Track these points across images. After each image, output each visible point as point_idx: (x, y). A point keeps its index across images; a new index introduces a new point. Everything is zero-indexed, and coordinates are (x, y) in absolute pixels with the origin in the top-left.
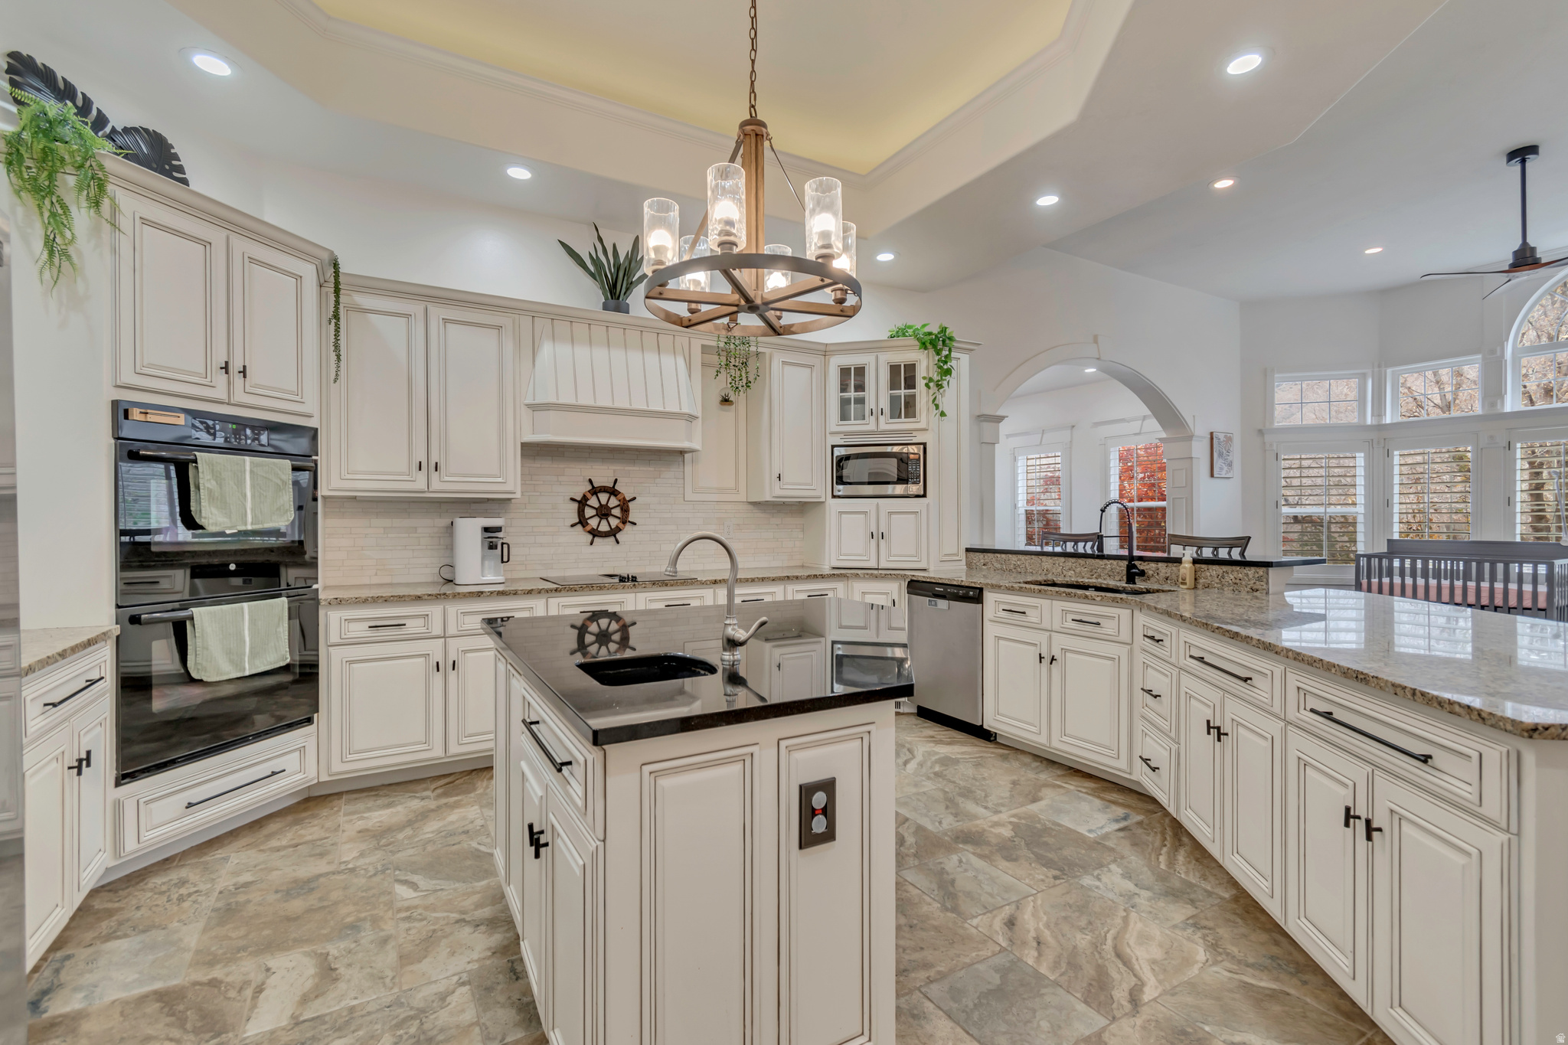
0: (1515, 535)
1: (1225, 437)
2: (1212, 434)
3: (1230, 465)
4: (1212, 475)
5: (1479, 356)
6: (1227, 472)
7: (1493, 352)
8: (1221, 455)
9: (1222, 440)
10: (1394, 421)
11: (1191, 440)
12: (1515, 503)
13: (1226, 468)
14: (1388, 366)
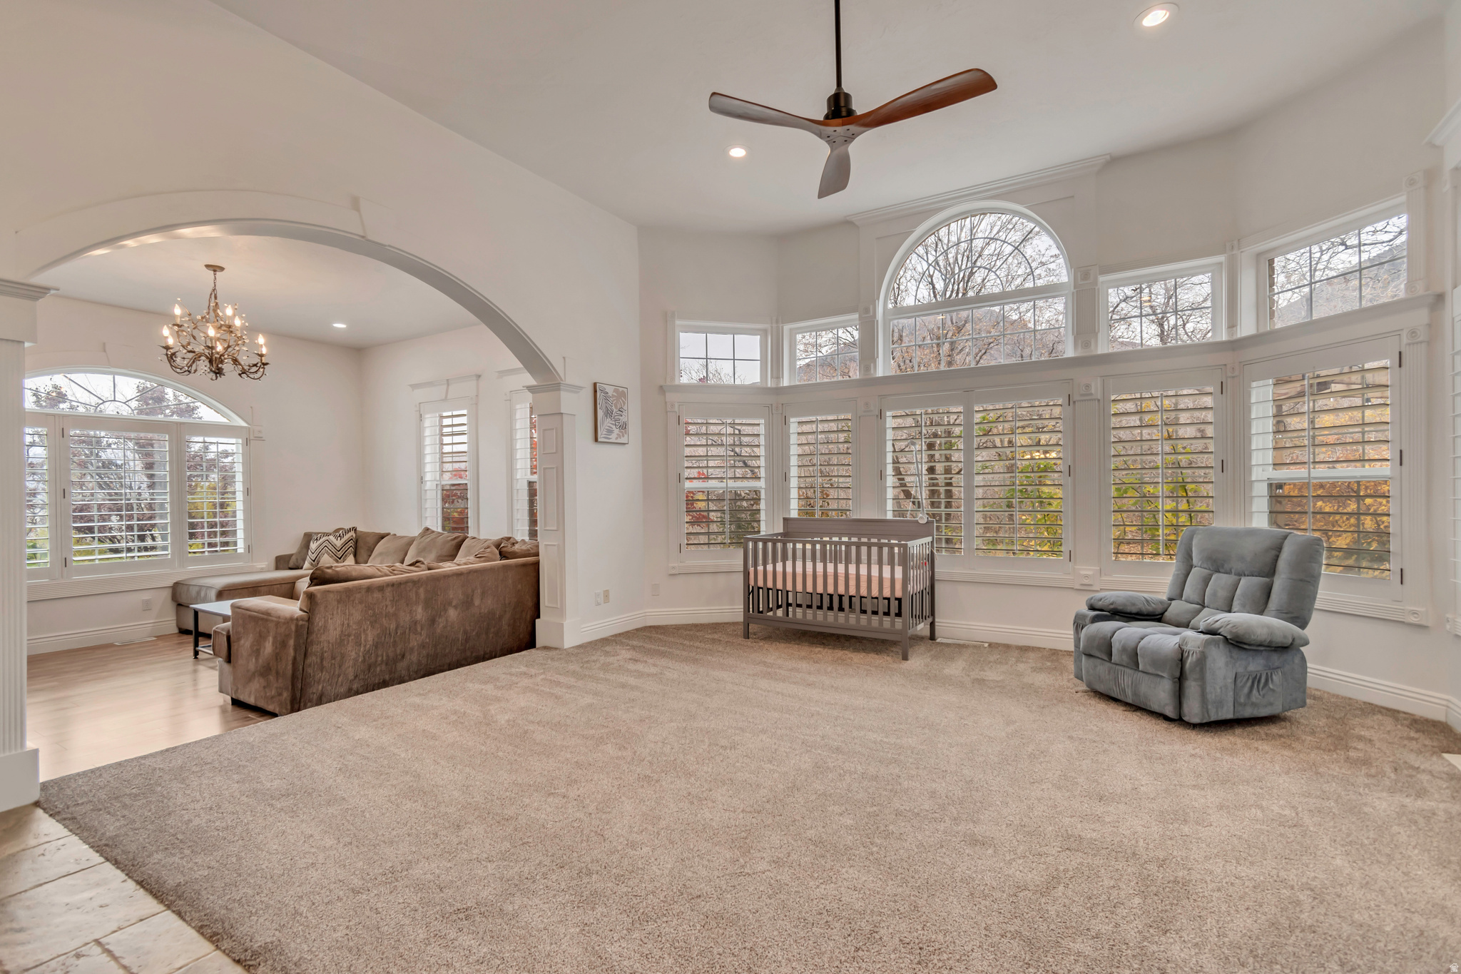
0: (886, 511)
1: (615, 391)
2: (595, 384)
3: (624, 427)
4: (596, 440)
5: (856, 316)
6: (619, 436)
7: (867, 310)
8: (608, 413)
9: (610, 394)
10: (792, 384)
11: (559, 390)
12: (886, 476)
13: (616, 431)
14: (785, 322)
